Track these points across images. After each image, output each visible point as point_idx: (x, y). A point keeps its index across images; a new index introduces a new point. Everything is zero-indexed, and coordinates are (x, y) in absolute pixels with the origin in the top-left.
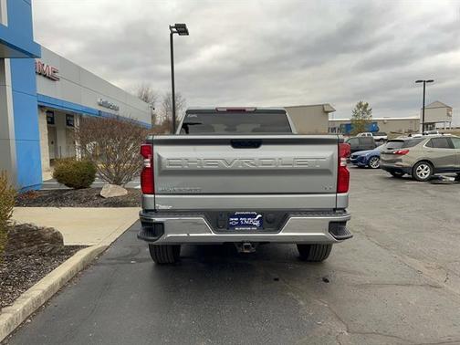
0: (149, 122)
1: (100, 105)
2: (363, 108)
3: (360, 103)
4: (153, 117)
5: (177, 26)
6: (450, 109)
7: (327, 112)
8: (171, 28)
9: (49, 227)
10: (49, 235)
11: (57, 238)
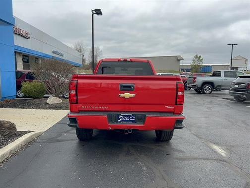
0: (81, 63)
1: (53, 53)
2: (198, 58)
3: (197, 56)
4: (84, 60)
5: (96, 10)
6: (246, 60)
7: (179, 60)
8: (92, 11)
9: (7, 120)
10: (7, 125)
11: (12, 127)
